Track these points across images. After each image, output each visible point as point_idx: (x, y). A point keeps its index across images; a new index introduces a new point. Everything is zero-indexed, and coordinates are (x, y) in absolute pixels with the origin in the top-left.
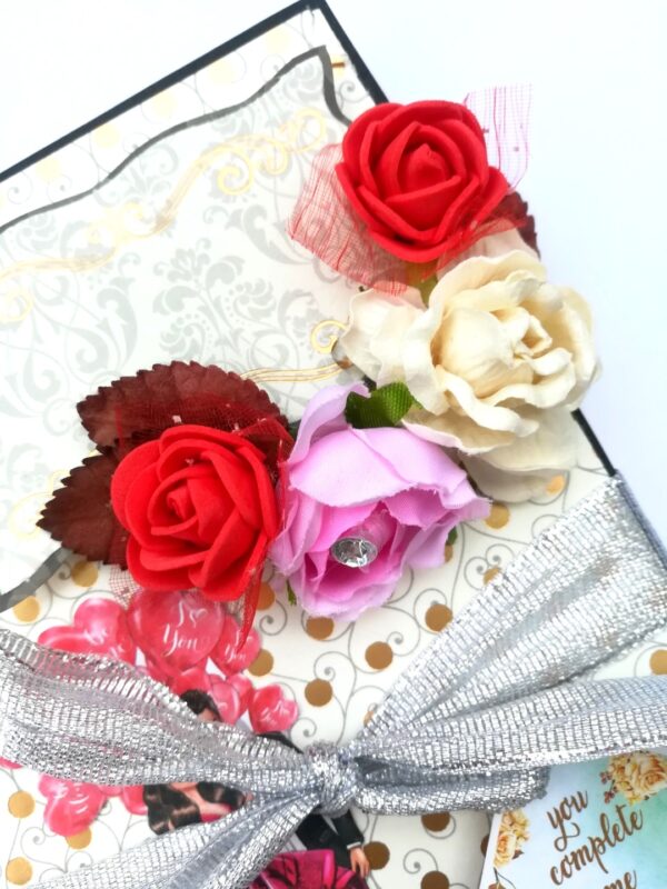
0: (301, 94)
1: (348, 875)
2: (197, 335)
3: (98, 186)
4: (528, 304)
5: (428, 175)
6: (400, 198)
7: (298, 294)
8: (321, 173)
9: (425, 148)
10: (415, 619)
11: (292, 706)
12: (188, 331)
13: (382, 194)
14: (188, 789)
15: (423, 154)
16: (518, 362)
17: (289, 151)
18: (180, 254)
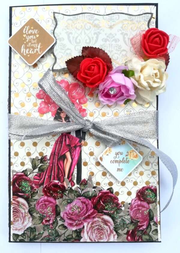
0: (145, 19)
1: (80, 144)
2: (106, 48)
3: (104, 15)
4: (159, 70)
5: (156, 43)
6: (150, 44)
7: (125, 51)
8: (140, 34)
9: (158, 38)
10: (113, 112)
11: (86, 114)
12: (105, 46)
13: (148, 42)
14: (63, 117)
15: (157, 39)
16: (152, 76)
17: (137, 27)
18: (111, 34)
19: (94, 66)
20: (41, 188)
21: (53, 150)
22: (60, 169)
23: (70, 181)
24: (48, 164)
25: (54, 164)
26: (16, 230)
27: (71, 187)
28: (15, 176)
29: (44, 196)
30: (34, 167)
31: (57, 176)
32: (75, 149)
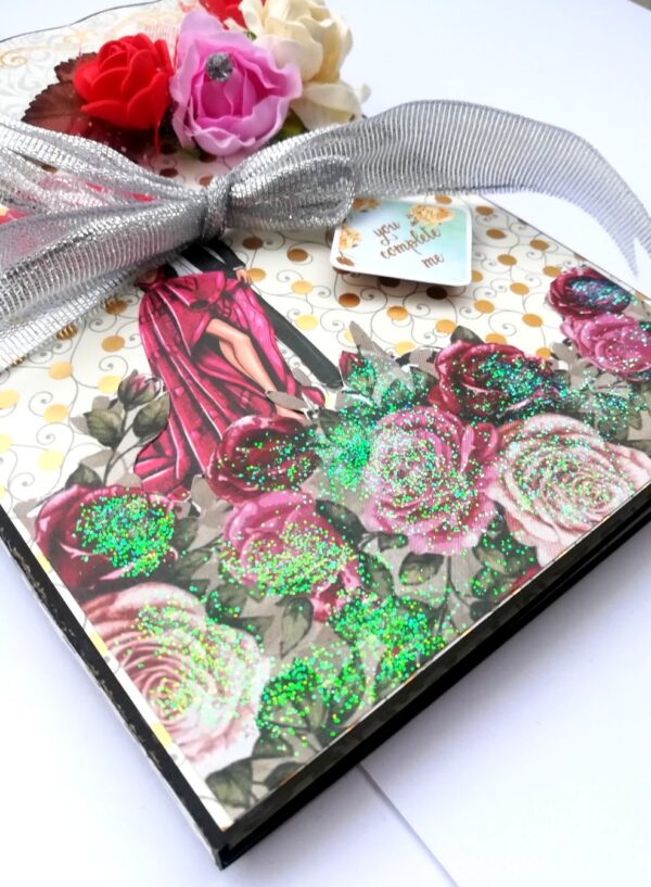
20: (200, 486)
21: (148, 347)
22: (224, 381)
23: (298, 395)
24: (161, 394)
25: (188, 382)
27: (317, 407)
28: (44, 524)
29: (235, 510)
30: (112, 439)
31: (228, 408)
32: (232, 300)
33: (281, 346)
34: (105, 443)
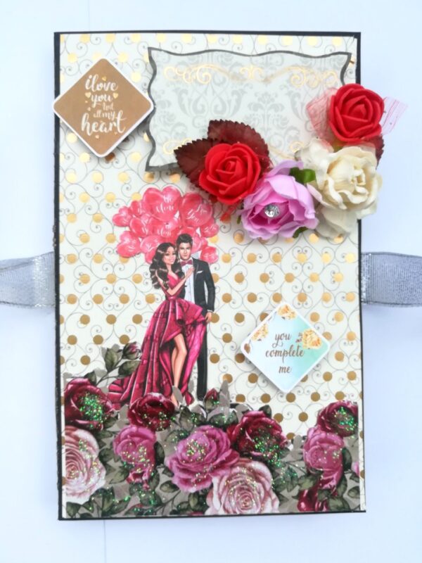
0: (335, 66)
1: (203, 319)
2: (257, 121)
3: (253, 56)
4: (365, 169)
5: (359, 114)
6: (346, 116)
7: (295, 129)
8: (325, 96)
9: (363, 106)
10: (269, 254)
11: (216, 257)
12: (254, 119)
13: (342, 112)
14: (169, 264)
15: (362, 107)
16: (352, 183)
17: (320, 82)
18: (266, 94)
19: (234, 160)
20: (125, 408)
21: (148, 332)
22: (163, 368)
23: (183, 395)
24: (138, 360)
25: (151, 360)
26: (73, 494)
27: (185, 405)
28: (70, 386)
29: (129, 426)
30: (110, 367)
31: (156, 383)
32: (195, 328)
33: (196, 365)
34: (107, 368)
